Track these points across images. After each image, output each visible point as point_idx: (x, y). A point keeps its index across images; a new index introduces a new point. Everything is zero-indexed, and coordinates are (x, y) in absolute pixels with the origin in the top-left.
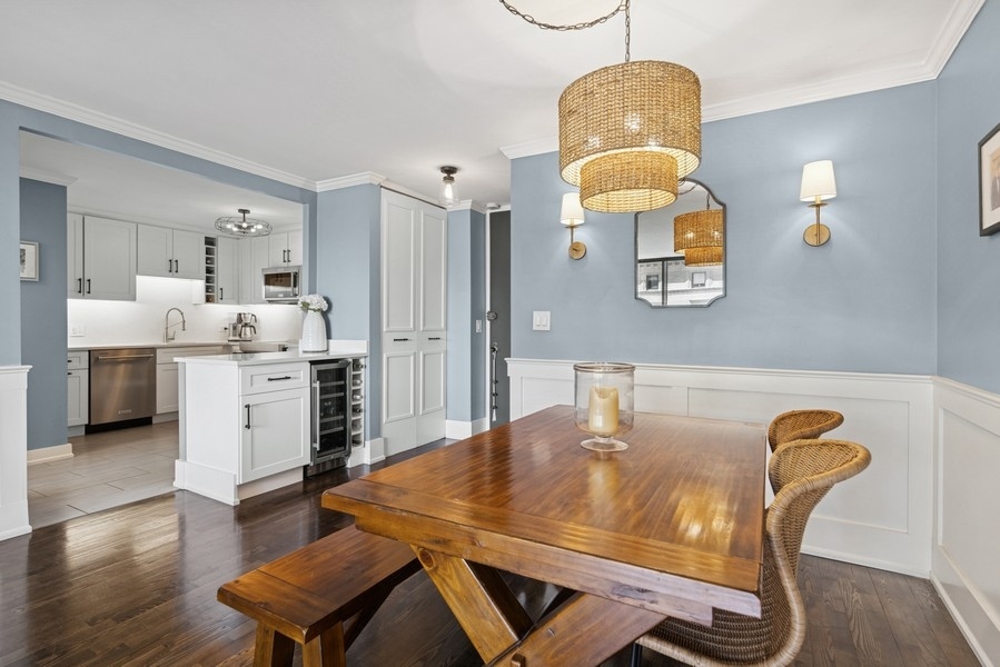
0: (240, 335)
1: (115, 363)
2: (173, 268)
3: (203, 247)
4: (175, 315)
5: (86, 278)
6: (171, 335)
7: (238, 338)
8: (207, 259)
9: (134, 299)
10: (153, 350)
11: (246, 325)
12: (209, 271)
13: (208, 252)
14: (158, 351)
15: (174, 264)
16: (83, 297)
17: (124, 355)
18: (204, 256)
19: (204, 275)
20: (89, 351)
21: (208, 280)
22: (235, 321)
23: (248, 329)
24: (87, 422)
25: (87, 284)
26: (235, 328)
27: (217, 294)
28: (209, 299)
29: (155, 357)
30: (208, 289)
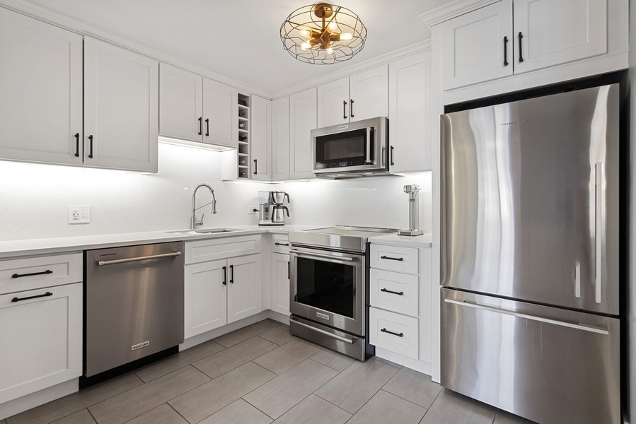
0: (272, 219)
1: (139, 266)
2: (203, 131)
3: (237, 106)
4: (203, 194)
5: (87, 135)
6: (198, 219)
7: (270, 222)
8: (240, 122)
9: (154, 169)
10: (179, 244)
11: (278, 206)
12: (242, 137)
13: (242, 113)
14: (186, 244)
15: (204, 124)
16: (83, 164)
17: (149, 255)
18: (237, 118)
19: (238, 142)
20: (85, 252)
21: (241, 149)
22: (267, 201)
23: (281, 211)
24: (81, 375)
25: (87, 142)
26: (267, 210)
27: (250, 167)
28: (242, 174)
29: (183, 254)
30: (241, 160)
